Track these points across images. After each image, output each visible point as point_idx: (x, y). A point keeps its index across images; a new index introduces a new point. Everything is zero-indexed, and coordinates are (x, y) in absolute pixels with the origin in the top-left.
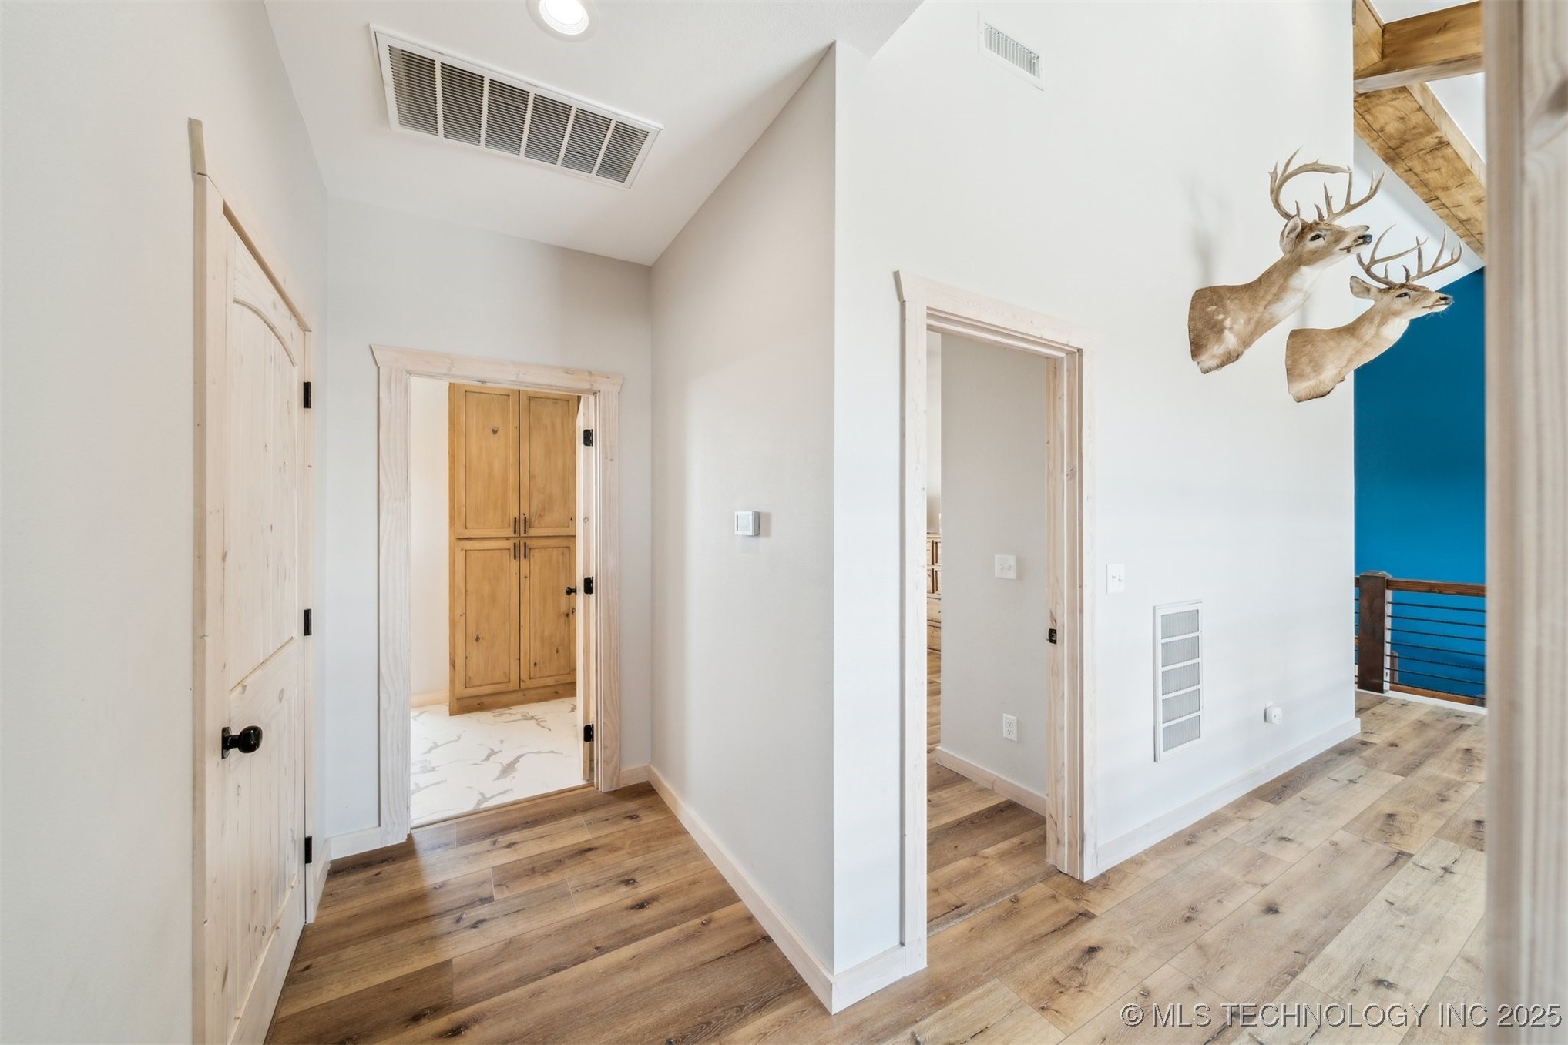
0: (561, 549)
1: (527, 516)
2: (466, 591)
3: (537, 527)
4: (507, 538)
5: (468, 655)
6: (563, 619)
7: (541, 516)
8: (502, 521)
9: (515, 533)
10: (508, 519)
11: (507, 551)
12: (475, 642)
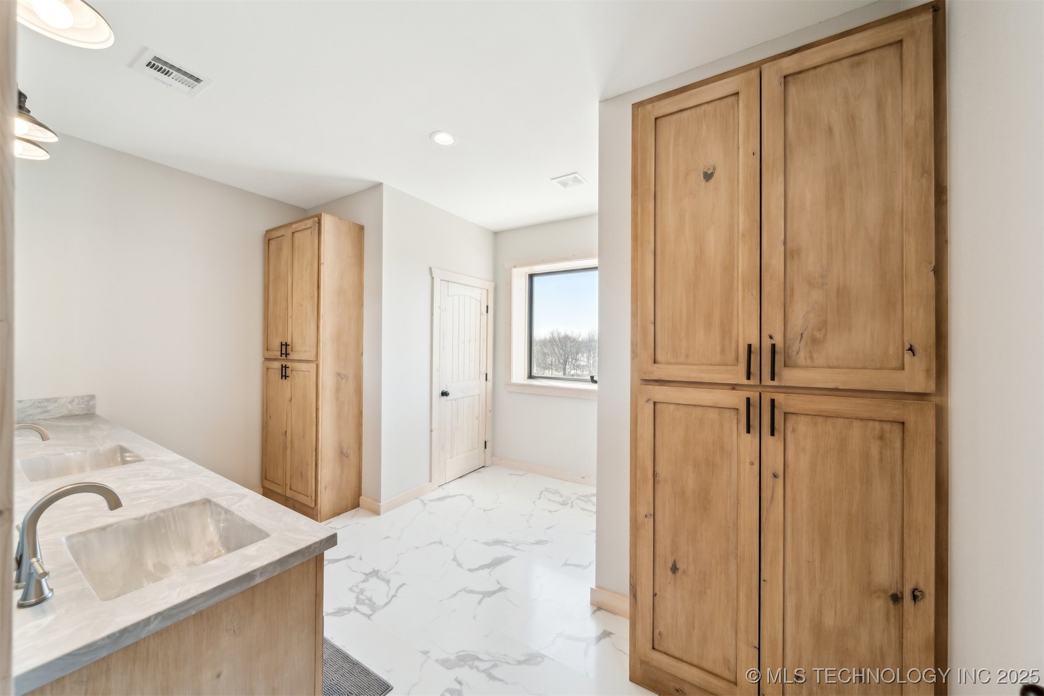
0: (877, 424)
1: (778, 340)
2: (655, 474)
3: (805, 367)
4: (734, 387)
5: (657, 591)
6: (880, 605)
7: (814, 341)
8: (723, 350)
9: (748, 378)
10: (734, 346)
11: (733, 413)
12: (670, 573)
